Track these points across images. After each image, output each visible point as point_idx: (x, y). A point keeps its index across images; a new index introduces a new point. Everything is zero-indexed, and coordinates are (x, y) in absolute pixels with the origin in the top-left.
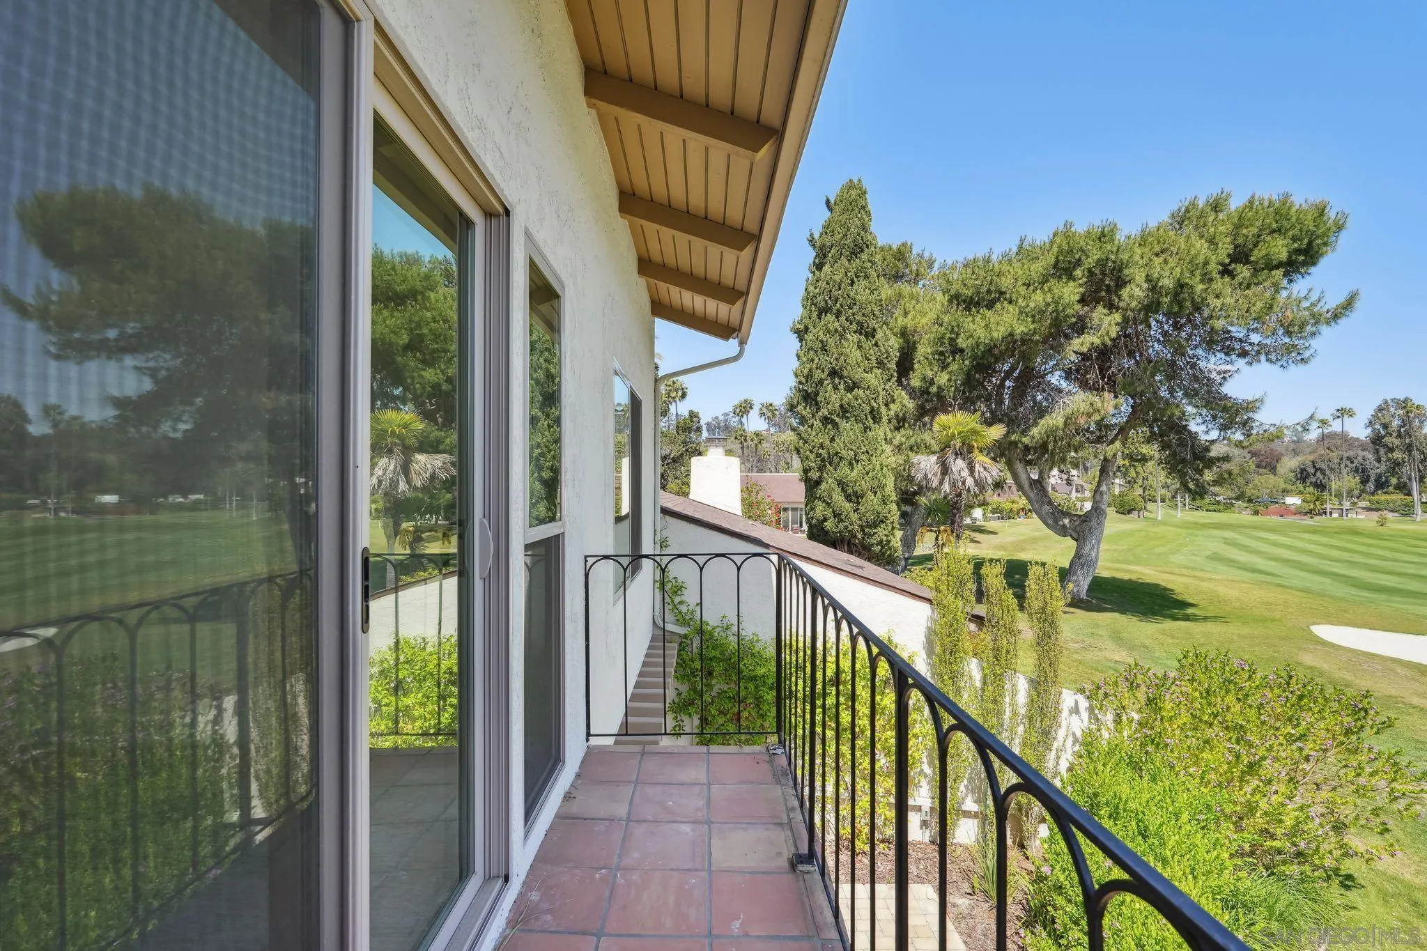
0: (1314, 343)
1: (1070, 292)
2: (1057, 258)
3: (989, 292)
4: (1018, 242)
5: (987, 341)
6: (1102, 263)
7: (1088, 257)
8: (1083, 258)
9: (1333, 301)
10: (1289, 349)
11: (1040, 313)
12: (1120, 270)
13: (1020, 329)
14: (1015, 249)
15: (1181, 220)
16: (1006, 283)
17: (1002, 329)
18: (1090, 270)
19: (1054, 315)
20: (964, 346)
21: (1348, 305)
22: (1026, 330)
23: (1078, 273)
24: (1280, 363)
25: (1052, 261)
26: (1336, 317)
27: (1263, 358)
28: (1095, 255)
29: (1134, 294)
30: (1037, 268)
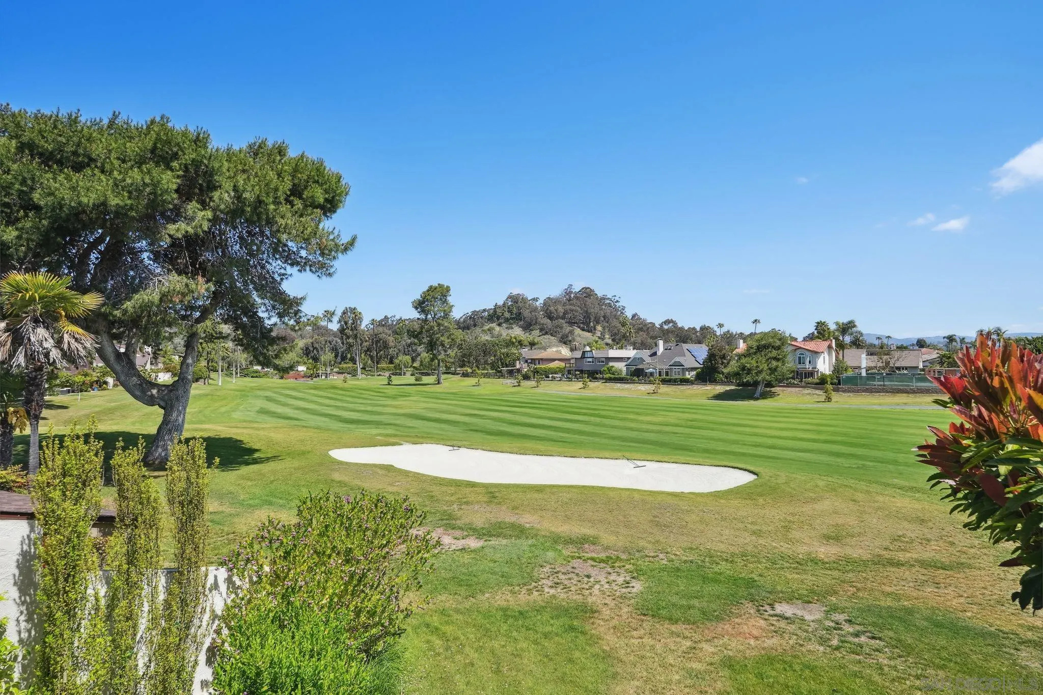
0: (336, 263)
1: (169, 180)
2: (155, 144)
3: (75, 153)
4: (110, 116)
5: (73, 204)
6: (196, 163)
7: (185, 154)
8: (180, 153)
9: (345, 239)
10: (322, 266)
11: (135, 191)
12: (211, 175)
13: (114, 201)
14: (106, 122)
15: (256, 150)
16: (97, 150)
17: (93, 196)
18: (186, 166)
19: (152, 197)
20: (42, 203)
21: (352, 243)
22: (121, 203)
23: (175, 164)
24: (317, 274)
25: (150, 146)
26: (346, 250)
27: (308, 268)
28: (190, 156)
29: (223, 197)
30: (133, 148)
